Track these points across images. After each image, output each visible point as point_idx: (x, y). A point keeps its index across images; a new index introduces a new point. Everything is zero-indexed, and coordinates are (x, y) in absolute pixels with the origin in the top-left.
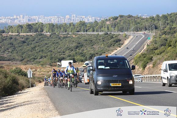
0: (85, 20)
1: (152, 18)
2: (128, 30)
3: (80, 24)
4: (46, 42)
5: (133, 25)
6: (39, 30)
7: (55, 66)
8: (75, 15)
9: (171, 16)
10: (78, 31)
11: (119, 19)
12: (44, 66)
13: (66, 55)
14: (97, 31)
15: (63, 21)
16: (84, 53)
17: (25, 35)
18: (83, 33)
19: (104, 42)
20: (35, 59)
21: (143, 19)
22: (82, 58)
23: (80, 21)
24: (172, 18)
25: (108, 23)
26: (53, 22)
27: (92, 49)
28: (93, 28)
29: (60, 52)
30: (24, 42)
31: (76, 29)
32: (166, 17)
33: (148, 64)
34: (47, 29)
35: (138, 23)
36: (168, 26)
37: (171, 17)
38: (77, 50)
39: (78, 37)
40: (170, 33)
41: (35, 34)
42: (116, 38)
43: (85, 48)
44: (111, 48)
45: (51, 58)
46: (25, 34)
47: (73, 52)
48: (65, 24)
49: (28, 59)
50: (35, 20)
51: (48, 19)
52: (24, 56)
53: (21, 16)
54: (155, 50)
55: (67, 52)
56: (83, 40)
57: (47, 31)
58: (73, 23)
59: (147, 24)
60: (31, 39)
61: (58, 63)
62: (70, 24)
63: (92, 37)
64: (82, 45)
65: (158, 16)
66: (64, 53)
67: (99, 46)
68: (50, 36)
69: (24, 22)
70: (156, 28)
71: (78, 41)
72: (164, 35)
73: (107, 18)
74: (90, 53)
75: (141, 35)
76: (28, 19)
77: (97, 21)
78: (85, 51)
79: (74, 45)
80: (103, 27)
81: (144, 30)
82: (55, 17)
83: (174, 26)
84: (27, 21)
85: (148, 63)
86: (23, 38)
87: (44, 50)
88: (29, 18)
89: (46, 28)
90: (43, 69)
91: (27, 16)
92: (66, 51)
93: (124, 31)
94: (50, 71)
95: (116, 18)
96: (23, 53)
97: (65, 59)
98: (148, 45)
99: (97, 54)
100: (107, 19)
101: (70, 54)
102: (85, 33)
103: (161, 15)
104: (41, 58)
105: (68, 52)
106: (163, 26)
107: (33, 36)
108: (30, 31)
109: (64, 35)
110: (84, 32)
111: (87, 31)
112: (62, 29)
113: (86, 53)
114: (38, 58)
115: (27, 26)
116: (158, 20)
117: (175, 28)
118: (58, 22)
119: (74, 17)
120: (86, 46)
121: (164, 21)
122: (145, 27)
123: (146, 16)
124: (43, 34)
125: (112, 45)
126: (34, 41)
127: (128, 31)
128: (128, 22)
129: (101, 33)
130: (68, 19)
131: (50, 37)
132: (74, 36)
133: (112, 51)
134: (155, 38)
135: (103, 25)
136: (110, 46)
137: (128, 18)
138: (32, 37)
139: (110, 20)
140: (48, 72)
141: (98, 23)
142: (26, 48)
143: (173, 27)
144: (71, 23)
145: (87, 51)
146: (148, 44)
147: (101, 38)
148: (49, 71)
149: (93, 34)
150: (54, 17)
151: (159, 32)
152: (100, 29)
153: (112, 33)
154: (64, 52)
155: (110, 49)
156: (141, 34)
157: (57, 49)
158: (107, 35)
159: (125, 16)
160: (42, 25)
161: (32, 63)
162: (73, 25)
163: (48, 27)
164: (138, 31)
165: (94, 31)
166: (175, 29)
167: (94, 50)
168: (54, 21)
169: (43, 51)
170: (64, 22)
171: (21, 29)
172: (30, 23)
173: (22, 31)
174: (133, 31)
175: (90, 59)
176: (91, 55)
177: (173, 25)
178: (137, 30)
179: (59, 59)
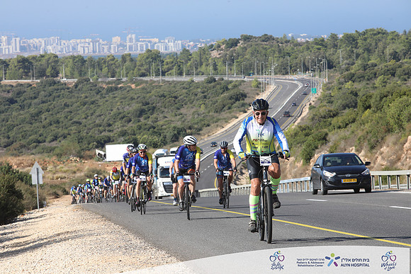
0: (158, 46)
1: (321, 43)
2: (262, 70)
3: (147, 58)
4: (66, 100)
5: (276, 59)
6: (49, 71)
7: (91, 157)
8: (134, 36)
9: (366, 36)
10: (143, 75)
11: (241, 44)
12: (64, 159)
13: (115, 131)
14: (188, 74)
15: (106, 50)
16: (160, 127)
17: (14, 85)
18: (155, 79)
19: (207, 100)
20: (39, 142)
21: (300, 44)
22: (156, 139)
23: (149, 51)
24: (368, 41)
25: (215, 54)
26: (81, 53)
27: (178, 117)
28: (179, 66)
29: (100, 126)
30: (12, 101)
31: (139, 70)
32: (354, 40)
33: (317, 150)
34: (68, 69)
35: (288, 53)
36: (359, 62)
37: (365, 39)
38: (142, 119)
39: (143, 89)
40: (363, 77)
41: (39, 81)
42: (235, 91)
43: (161, 115)
44: (224, 114)
45: (80, 140)
46: (13, 82)
47: (130, 124)
48: (111, 58)
49: (22, 142)
50: (36, 48)
51: (68, 47)
52: (12, 134)
53: (4, 38)
54: (331, 117)
55: (116, 124)
56: (156, 95)
57: (68, 74)
58: (130, 54)
59: (308, 57)
60: (29, 93)
61: (98, 151)
62: (124, 58)
63: (178, 88)
64: (154, 108)
65: (334, 37)
66: (110, 128)
67: (194, 110)
68: (76, 86)
69: (11, 52)
70: (330, 66)
71: (144, 98)
72: (350, 82)
73: (213, 43)
74: (175, 128)
75: (295, 82)
76: (21, 46)
77: (188, 51)
78: (160, 123)
79: (134, 108)
80: (204, 64)
81: (300, 71)
82: (87, 40)
83: (372, 61)
84: (18, 51)
85: (317, 148)
86: (9, 92)
87: (61, 120)
88: (24, 42)
89: (66, 66)
90: (61, 166)
91: (18, 39)
92: (115, 122)
93: (253, 74)
94: (78, 170)
95: (234, 43)
96: (10, 128)
97: (113, 141)
98: (311, 108)
99: (190, 128)
100: (212, 46)
101: (125, 128)
102: (160, 78)
103: (341, 36)
104: (55, 138)
105: (118, 124)
106: (348, 62)
107: (35, 85)
108: (27, 75)
109: (109, 83)
110: (157, 75)
111: (163, 74)
112: (105, 70)
113: (164, 127)
114: (48, 140)
115: (19, 62)
116: (335, 46)
117: (376, 65)
118: (94, 52)
119: (131, 39)
120: (163, 109)
121: (348, 49)
122: (304, 64)
123: (304, 37)
124: (59, 82)
125: (227, 107)
126: (35, 98)
127: (262, 73)
128: (264, 51)
129: (197, 79)
130: (118, 46)
131: (76, 88)
132: (133, 86)
133: (226, 122)
134: (329, 89)
135: (203, 60)
136: (220, 110)
137: (263, 43)
138: (31, 89)
139: (219, 46)
140: (75, 172)
141: (190, 55)
142: (16, 114)
143: (369, 63)
144: (126, 55)
145: (166, 121)
146: (313, 103)
147: (199, 90)
148: (75, 169)
149: (180, 82)
150: (83, 40)
151: (337, 76)
152: (197, 68)
153: (226, 78)
154: (110, 125)
155: (221, 117)
156: (294, 80)
157: (93, 117)
158: (213, 84)
159: (255, 37)
160: (56, 59)
161: (34, 151)
162: (132, 60)
163: (70, 64)
164: (287, 73)
165: (181, 74)
166: (376, 68)
167: (183, 119)
168: (84, 50)
169: (58, 122)
170: (108, 54)
171: (5, 70)
172: (26, 55)
173: (7, 75)
174: (276, 74)
175: (173, 141)
176: (176, 132)
177: (369, 60)
178: (284, 70)
179: (98, 142)
